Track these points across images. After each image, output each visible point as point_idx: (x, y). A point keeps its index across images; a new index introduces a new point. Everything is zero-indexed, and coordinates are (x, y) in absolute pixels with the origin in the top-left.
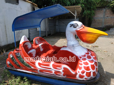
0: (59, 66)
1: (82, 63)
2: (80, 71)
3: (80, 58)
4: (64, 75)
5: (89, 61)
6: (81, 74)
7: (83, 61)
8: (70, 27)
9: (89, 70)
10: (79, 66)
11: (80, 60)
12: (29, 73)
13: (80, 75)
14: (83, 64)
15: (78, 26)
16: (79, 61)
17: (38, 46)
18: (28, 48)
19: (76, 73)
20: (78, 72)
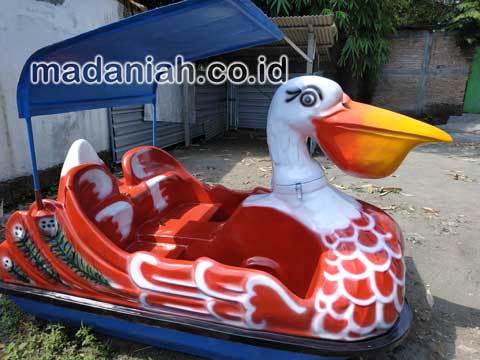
0: (237, 280)
1: (337, 263)
2: (330, 300)
3: (330, 240)
4: (256, 318)
5: (368, 255)
6: (334, 315)
7: (342, 257)
8: (288, 101)
9: (369, 294)
10: (324, 279)
11: (327, 249)
12: (99, 311)
13: (328, 318)
14: (341, 268)
15: (321, 97)
16: (323, 254)
17: (142, 185)
18: (98, 194)
19: (308, 308)
20: (317, 306)
